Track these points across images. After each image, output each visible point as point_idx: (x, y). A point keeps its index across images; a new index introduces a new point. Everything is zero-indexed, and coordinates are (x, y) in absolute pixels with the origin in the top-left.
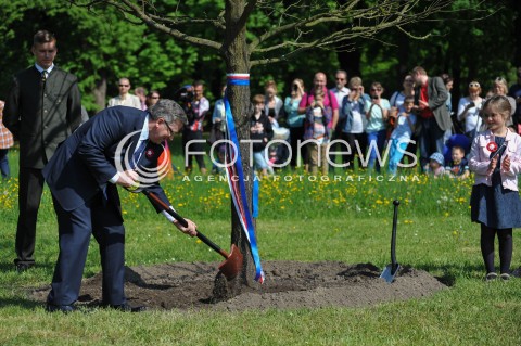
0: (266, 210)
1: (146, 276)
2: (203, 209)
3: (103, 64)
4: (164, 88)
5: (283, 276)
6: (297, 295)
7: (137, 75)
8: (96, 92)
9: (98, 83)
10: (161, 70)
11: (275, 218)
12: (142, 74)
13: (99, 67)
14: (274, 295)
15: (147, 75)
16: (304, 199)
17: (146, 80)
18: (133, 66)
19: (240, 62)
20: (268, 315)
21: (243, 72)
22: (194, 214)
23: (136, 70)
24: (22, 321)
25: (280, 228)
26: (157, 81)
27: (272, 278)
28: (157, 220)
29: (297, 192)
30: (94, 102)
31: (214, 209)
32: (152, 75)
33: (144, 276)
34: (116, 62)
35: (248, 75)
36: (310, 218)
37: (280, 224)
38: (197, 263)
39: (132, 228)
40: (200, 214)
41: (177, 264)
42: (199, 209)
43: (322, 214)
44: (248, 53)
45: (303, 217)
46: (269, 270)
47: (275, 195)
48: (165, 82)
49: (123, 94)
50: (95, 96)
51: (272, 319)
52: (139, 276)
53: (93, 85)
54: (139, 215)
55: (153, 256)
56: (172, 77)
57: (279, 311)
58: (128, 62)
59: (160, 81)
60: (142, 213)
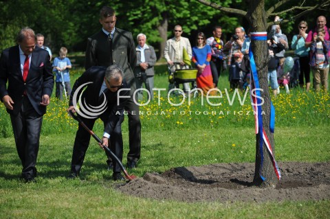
0: (282, 120)
1: (197, 173)
2: (237, 120)
3: (165, 9)
4: (208, 24)
5: (295, 172)
6: (305, 190)
7: (189, 16)
8: (160, 28)
9: (162, 23)
10: (206, 11)
11: (288, 125)
12: (192, 14)
13: (162, 10)
14: (288, 190)
15: (196, 15)
16: (310, 111)
17: (195, 18)
18: (186, 9)
19: (260, 24)
20: (284, 206)
21: (263, 31)
22: (231, 123)
23: (188, 12)
24: (112, 211)
25: (292, 133)
26: (202, 19)
27: (287, 174)
28: (204, 128)
29: (305, 105)
30: (159, 36)
31: (244, 120)
32: (199, 15)
33: (195, 174)
34: (174, 6)
35: (266, 33)
36: (314, 125)
37: (293, 129)
38: (232, 163)
39: (187, 135)
40: (234, 123)
41: (219, 165)
42: (233, 120)
43: (324, 122)
44: (266, 17)
45: (309, 124)
46: (284, 168)
47: (288, 108)
48: (209, 20)
49: (177, 37)
50: (160, 31)
51: (287, 208)
52: (192, 174)
53: (158, 23)
54: (191, 125)
55: (202, 157)
56: (213, 16)
57: (292, 202)
58: (182, 6)
59: (205, 19)
60: (194, 123)
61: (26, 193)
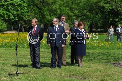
61: (90, 64)
